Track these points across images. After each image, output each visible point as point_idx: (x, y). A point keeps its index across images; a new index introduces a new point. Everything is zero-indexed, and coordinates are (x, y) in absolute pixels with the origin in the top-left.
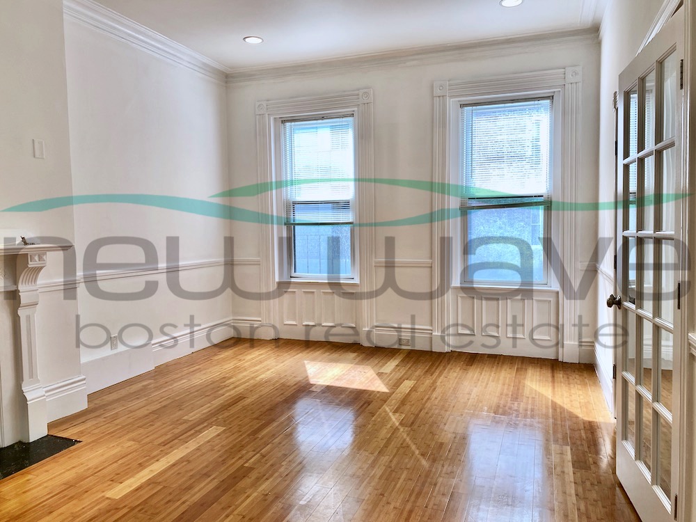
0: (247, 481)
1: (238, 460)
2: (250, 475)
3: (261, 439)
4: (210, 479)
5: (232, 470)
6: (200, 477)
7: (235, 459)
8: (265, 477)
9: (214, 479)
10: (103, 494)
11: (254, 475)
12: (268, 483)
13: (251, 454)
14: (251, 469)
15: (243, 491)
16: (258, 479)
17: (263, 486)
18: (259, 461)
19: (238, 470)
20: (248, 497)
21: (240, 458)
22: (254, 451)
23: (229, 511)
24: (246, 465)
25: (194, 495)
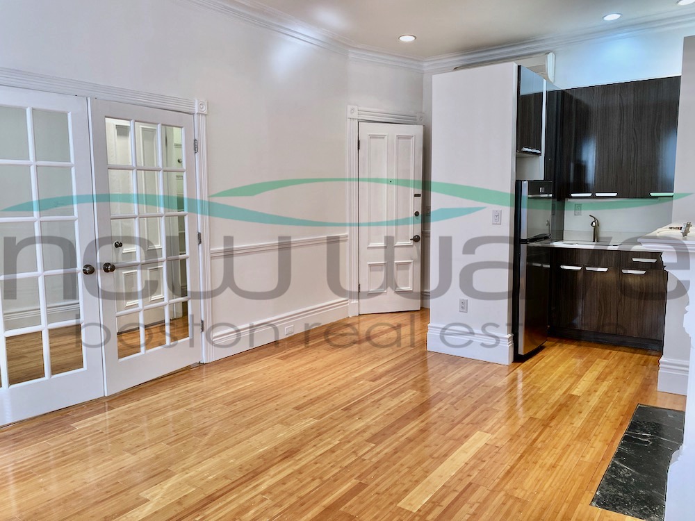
0: (373, 430)
1: (381, 451)
2: (370, 435)
3: (352, 476)
4: (407, 436)
5: (387, 441)
6: (414, 439)
7: (384, 452)
8: (358, 432)
9: (402, 436)
10: (495, 436)
11: (367, 435)
12: (357, 427)
13: (366, 457)
14: (369, 440)
15: (377, 424)
16: (364, 431)
17: (360, 425)
18: (361, 447)
19: (381, 442)
20: (374, 419)
21: (378, 453)
22: (364, 460)
23: (388, 412)
24: (374, 445)
25: (416, 426)
